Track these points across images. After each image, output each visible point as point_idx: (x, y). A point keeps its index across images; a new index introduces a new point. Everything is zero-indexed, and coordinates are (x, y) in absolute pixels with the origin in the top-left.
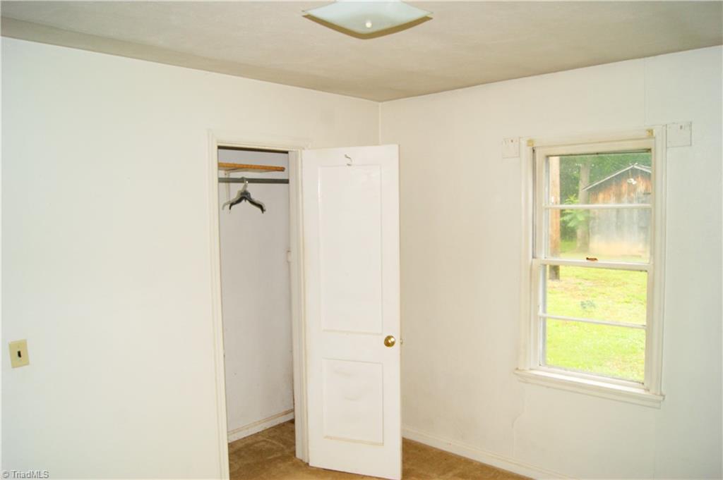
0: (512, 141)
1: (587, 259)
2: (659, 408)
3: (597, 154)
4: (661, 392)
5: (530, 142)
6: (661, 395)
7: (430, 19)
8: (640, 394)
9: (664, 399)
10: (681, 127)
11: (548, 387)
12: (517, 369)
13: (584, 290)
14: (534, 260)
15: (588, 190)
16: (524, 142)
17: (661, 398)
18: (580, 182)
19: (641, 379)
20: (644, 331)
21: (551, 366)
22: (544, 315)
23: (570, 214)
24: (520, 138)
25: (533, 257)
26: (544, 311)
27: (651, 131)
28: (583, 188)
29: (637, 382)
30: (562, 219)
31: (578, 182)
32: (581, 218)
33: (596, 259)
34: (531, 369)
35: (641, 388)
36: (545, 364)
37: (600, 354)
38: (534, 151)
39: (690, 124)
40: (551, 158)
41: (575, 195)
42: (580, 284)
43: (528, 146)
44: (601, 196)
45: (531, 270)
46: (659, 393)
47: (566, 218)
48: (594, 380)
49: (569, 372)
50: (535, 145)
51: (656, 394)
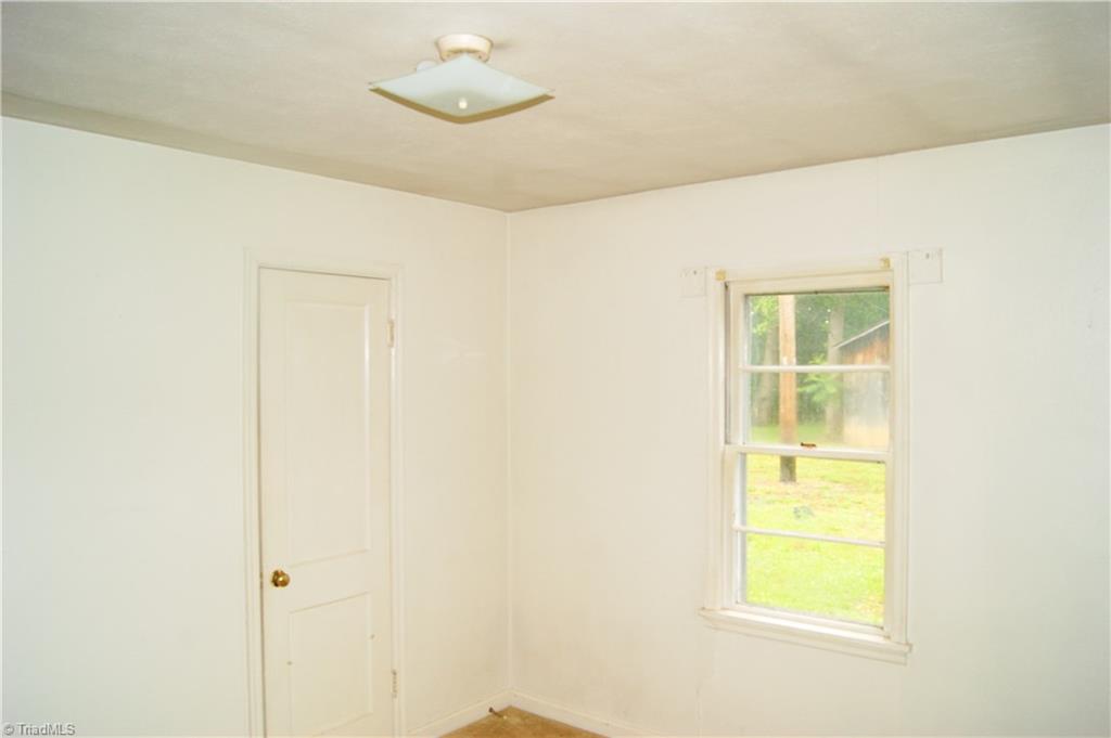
0: (695, 273)
1: (802, 445)
2: (905, 664)
3: (816, 292)
4: (906, 640)
5: (721, 274)
6: (907, 644)
7: (551, 98)
8: (878, 644)
9: (911, 650)
10: (928, 256)
11: (748, 635)
12: (703, 609)
13: (830, 498)
14: (727, 446)
15: (841, 348)
16: (712, 274)
17: (907, 649)
18: (830, 336)
19: (880, 621)
20: (882, 551)
21: (753, 604)
22: (744, 528)
23: (814, 382)
24: (706, 268)
25: (726, 442)
26: (744, 522)
27: (886, 261)
28: (833, 344)
29: (875, 626)
30: (800, 390)
31: (827, 337)
32: (832, 390)
33: (814, 445)
34: (724, 609)
35: (879, 635)
36: (745, 600)
37: (847, 592)
38: (726, 287)
39: (940, 252)
40: (751, 298)
41: (822, 355)
42: (827, 488)
43: (718, 279)
44: (860, 357)
45: (723, 461)
46: (904, 642)
47: (809, 389)
48: (815, 624)
49: (778, 613)
50: (727, 279)
51: (899, 643)
